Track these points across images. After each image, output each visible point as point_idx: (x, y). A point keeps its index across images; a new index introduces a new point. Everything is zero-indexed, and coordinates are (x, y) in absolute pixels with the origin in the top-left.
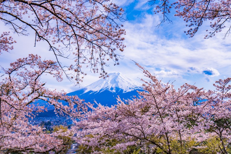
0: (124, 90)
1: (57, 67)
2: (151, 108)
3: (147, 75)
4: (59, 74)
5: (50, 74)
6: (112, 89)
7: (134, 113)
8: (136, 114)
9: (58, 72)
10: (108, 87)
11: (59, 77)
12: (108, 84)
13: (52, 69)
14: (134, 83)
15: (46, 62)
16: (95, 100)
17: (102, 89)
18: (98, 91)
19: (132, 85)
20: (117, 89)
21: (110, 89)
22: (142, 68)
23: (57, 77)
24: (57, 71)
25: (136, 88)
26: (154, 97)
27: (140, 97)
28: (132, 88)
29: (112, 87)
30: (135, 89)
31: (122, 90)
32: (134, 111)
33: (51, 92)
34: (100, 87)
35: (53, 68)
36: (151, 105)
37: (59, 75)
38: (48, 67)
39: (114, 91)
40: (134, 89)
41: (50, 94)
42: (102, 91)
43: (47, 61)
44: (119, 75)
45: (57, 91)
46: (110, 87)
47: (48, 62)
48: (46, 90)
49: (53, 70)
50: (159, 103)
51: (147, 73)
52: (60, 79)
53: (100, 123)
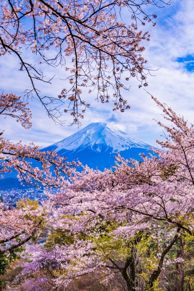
0: (115, 148)
1: (23, 105)
2: (178, 170)
3: (168, 117)
4: (26, 117)
5: (11, 117)
6: (95, 146)
7: (149, 177)
8: (153, 179)
9: (24, 113)
10: (89, 143)
11: (26, 121)
12: (89, 140)
13: (14, 109)
14: (129, 138)
15: (4, 97)
16: (78, 160)
17: (80, 147)
18: (75, 151)
19: (126, 141)
20: (103, 146)
21: (92, 147)
22: (162, 105)
23: (23, 121)
24: (23, 111)
25: (132, 145)
26: (184, 150)
27: (151, 155)
28: (126, 146)
29: (95, 144)
30: (131, 147)
31: (111, 149)
32: (150, 175)
33: (14, 145)
34: (77, 144)
35: (16, 108)
36: (179, 164)
37: (25, 119)
38: (8, 106)
39: (98, 150)
40: (129, 147)
41: (12, 148)
42: (81, 150)
43: (7, 95)
44: (107, 126)
45: (23, 144)
46: (93, 144)
47: (7, 97)
48: (6, 142)
49: (17, 109)
50: (191, 161)
51: (170, 113)
52: (27, 125)
53: (95, 194)
